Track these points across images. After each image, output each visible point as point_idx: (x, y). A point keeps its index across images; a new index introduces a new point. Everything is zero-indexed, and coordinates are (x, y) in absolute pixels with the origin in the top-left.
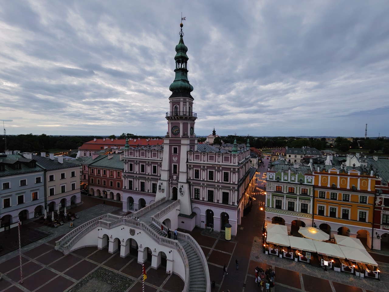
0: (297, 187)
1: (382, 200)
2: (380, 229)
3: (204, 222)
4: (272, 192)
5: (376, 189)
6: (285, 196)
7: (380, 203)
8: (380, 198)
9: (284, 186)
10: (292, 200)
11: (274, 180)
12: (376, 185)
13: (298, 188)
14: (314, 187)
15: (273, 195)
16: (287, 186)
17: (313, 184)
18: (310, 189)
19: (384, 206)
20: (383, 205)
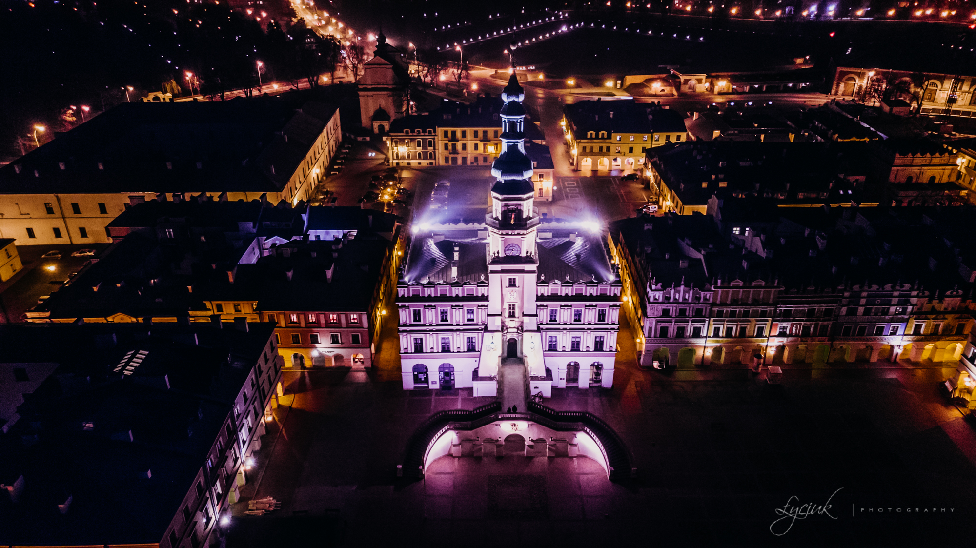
3: (564, 379)
4: (657, 317)
6: (674, 320)
9: (673, 307)
10: (682, 325)
11: (660, 301)
13: (691, 308)
14: (712, 305)
15: (657, 322)
16: (677, 307)
17: (710, 302)
18: (706, 309)
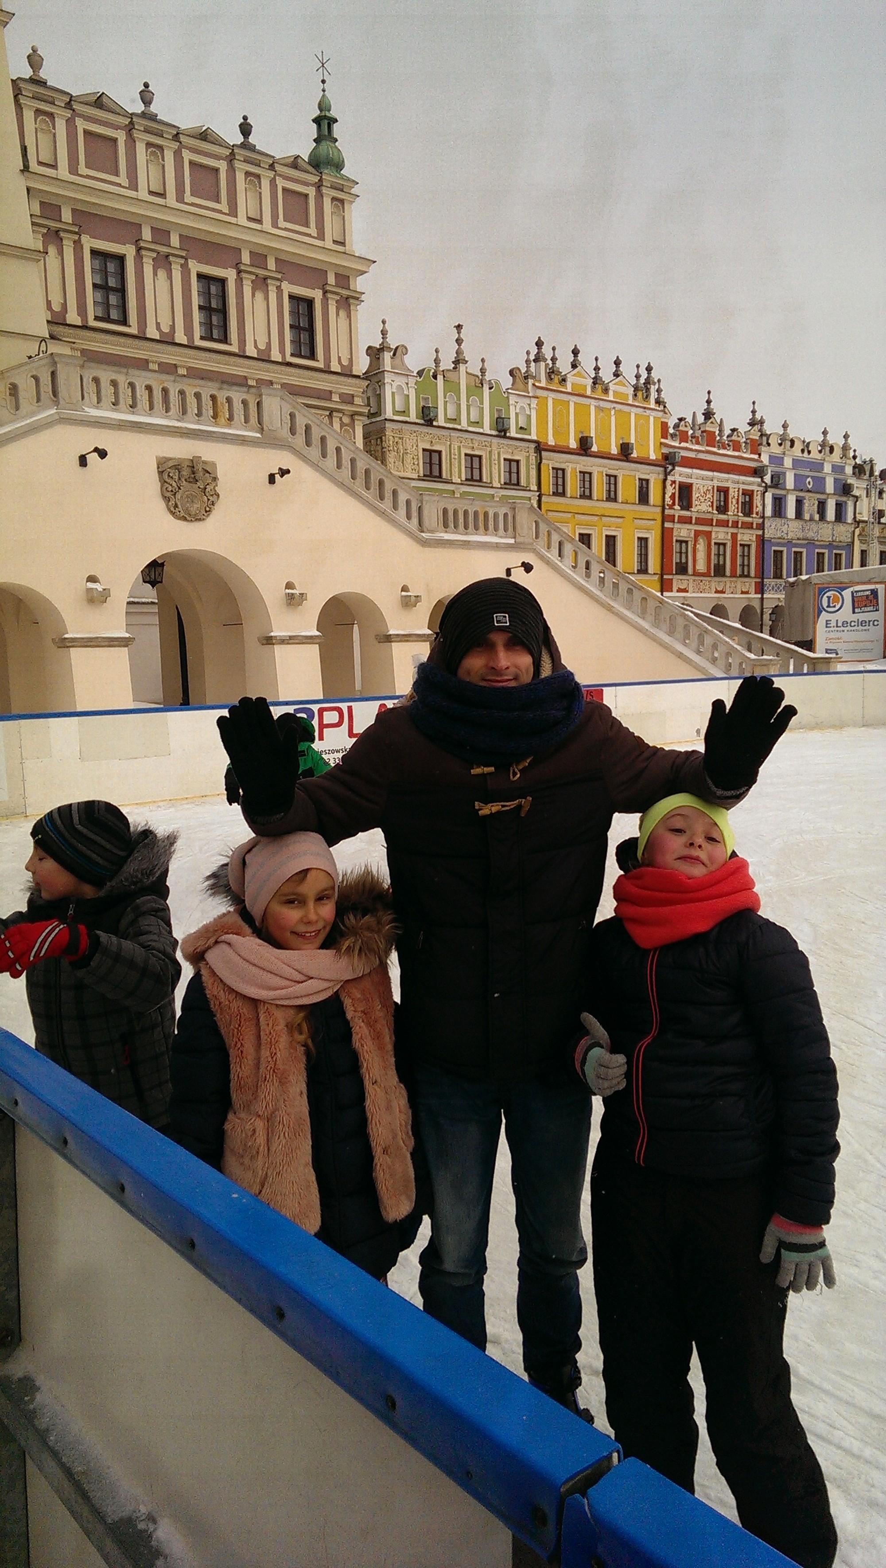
0: (490, 452)
1: (675, 488)
2: (672, 591)
4: (414, 479)
5: (662, 453)
7: (671, 501)
8: (674, 482)
9: (450, 446)
11: (413, 417)
12: (663, 440)
13: (495, 456)
14: (540, 448)
16: (459, 448)
17: (534, 437)
18: (527, 459)
19: (679, 508)
20: (677, 507)
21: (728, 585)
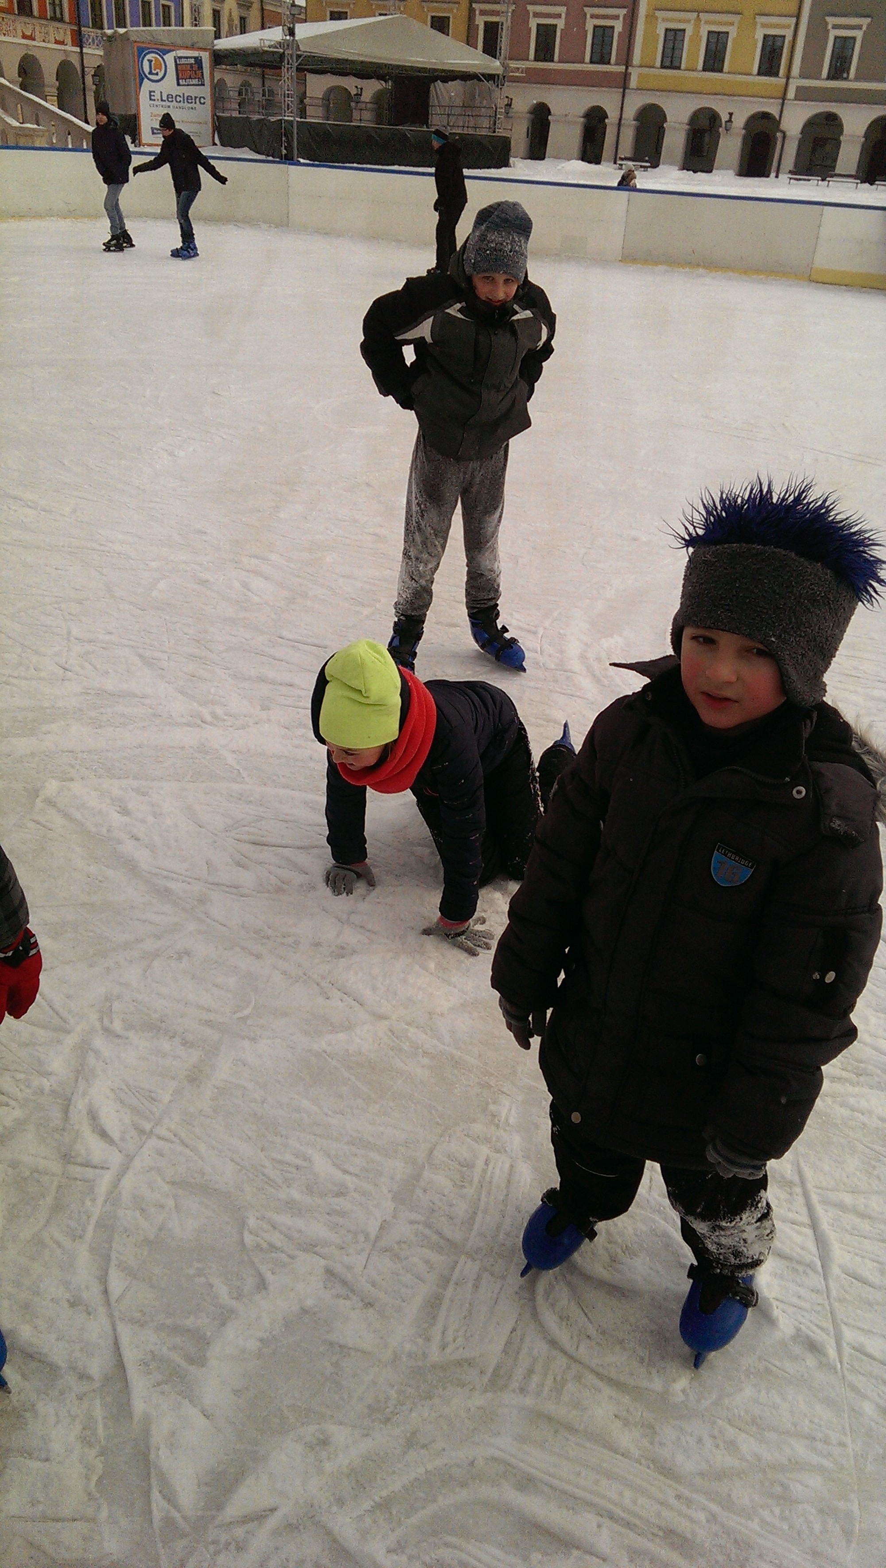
21: (37, 28)
